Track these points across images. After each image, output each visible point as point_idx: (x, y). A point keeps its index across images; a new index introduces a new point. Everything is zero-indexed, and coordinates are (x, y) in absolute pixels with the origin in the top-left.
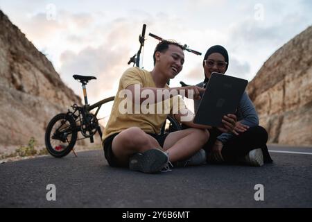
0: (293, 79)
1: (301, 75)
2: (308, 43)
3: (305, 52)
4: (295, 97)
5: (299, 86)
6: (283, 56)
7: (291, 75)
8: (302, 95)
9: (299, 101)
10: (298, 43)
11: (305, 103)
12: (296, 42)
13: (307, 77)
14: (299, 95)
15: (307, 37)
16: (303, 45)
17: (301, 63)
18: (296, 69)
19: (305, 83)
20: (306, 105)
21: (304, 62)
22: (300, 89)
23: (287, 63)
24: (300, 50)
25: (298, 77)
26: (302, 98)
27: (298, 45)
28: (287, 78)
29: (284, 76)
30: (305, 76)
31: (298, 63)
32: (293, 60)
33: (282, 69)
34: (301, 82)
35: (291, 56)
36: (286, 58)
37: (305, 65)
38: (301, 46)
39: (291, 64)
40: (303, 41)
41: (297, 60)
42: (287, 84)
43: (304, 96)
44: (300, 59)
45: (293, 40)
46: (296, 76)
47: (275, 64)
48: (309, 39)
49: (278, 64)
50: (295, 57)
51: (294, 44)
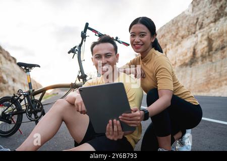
0: (172, 48)
1: (177, 45)
2: (182, 23)
3: (180, 29)
4: (173, 60)
5: (176, 53)
6: (166, 31)
7: (171, 45)
8: (177, 58)
9: (175, 63)
10: (176, 22)
11: (179, 64)
12: (174, 22)
13: (181, 46)
14: (176, 59)
15: (181, 19)
16: (179, 24)
17: (178, 37)
18: (174, 41)
19: (180, 51)
20: (180, 66)
21: (179, 36)
22: (176, 55)
23: (168, 36)
24: (177, 27)
25: (175, 47)
26: (177, 61)
27: (176, 24)
28: (168, 47)
29: (166, 45)
30: (180, 46)
31: (175, 37)
32: (172, 34)
33: (165, 41)
34: (177, 50)
35: (171, 32)
36: (168, 32)
37: (180, 38)
38: (177, 25)
39: (171, 37)
40: (179, 22)
41: (175, 34)
42: (168, 51)
43: (179, 60)
44: (177, 34)
45: (173, 21)
46: (174, 45)
47: (160, 37)
48: (183, 20)
49: (162, 36)
50: (173, 33)
51: (173, 23)
